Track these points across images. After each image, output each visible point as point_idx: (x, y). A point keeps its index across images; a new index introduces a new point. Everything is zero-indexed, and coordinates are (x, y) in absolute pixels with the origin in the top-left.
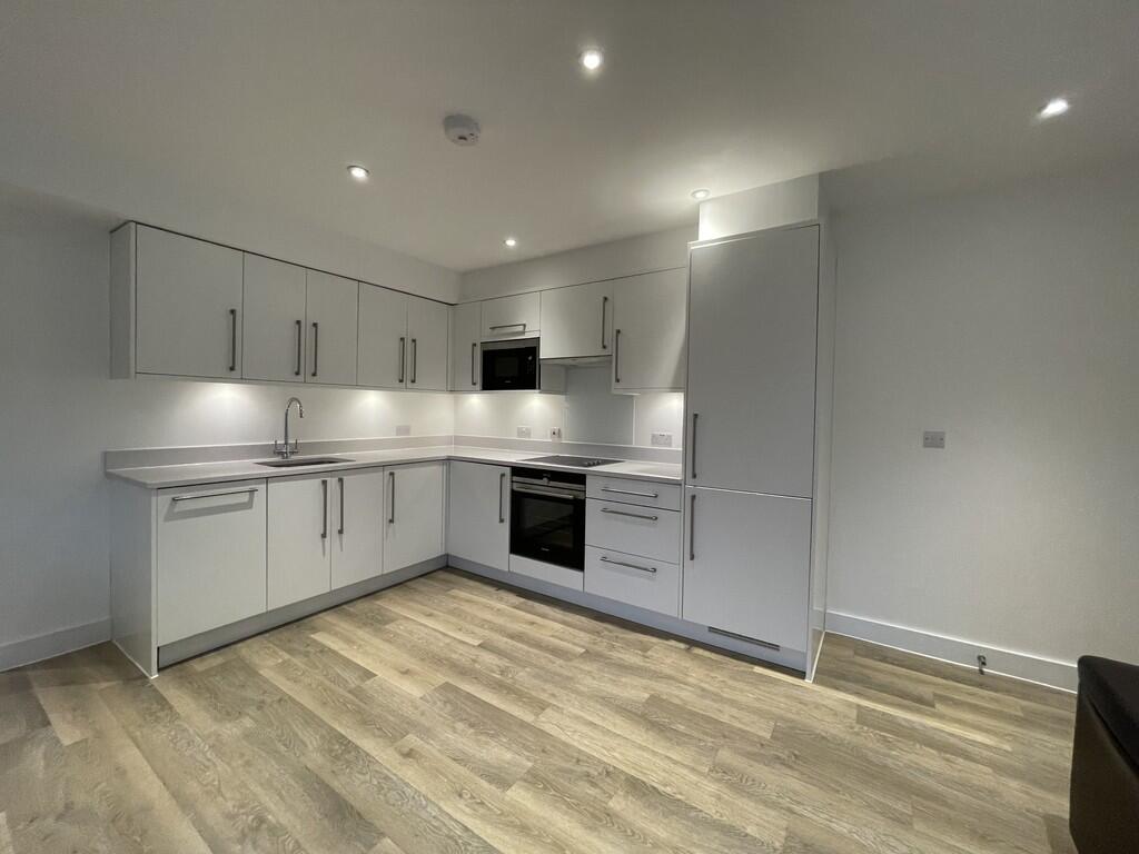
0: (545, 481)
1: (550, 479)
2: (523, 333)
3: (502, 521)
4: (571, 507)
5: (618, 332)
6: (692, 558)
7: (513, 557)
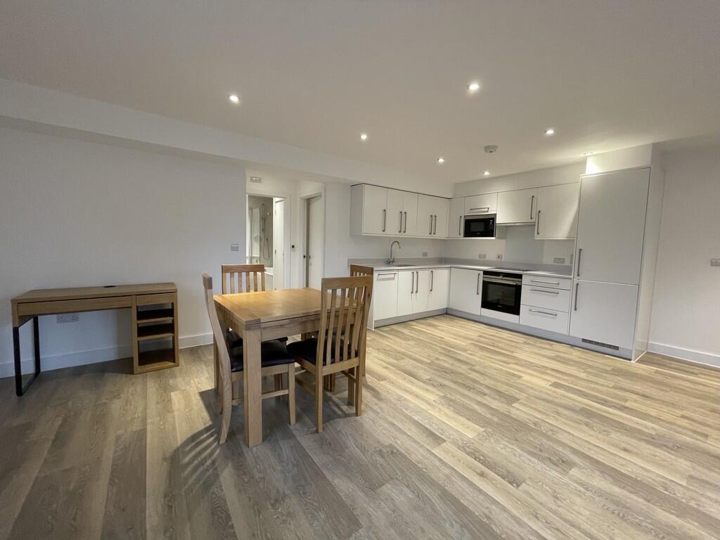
0: (501, 277)
1: (503, 276)
2: (487, 211)
3: (478, 294)
4: (514, 288)
5: (539, 212)
6: (576, 309)
7: (483, 309)
